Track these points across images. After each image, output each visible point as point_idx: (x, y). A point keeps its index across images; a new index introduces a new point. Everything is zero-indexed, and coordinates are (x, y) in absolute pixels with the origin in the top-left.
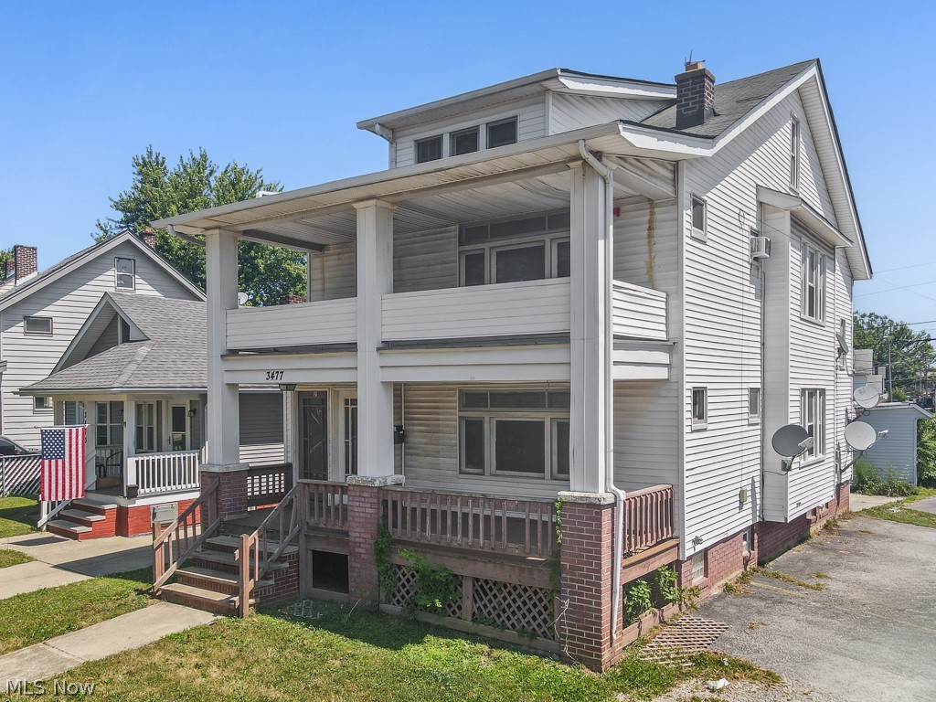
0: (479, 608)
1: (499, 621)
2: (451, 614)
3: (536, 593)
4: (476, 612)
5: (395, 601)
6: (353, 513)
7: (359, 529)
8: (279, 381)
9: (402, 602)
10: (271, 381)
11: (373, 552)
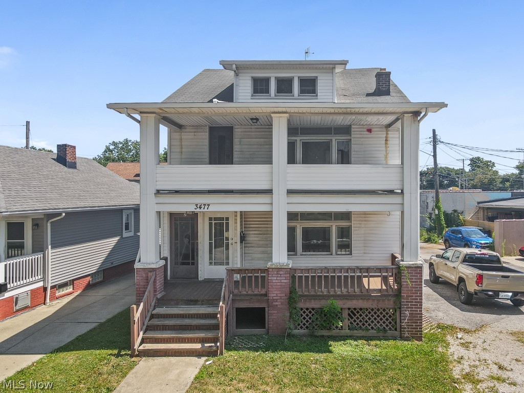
0: (351, 323)
1: (363, 327)
2: (335, 328)
3: (384, 310)
4: (350, 325)
5: (299, 327)
6: (272, 284)
7: (276, 292)
8: (206, 210)
9: (304, 327)
10: (198, 210)
11: (287, 303)
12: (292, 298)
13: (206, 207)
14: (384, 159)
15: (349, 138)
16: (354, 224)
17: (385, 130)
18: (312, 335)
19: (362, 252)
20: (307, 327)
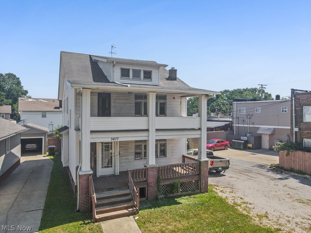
1: (186, 190)
6: (149, 175)
7: (151, 179)
8: (117, 140)
9: (163, 194)
10: (113, 141)
11: (156, 184)
12: (158, 180)
13: (117, 139)
14: (179, 111)
15: (165, 101)
16: (167, 142)
17: (180, 98)
18: (166, 197)
19: (171, 155)
20: (164, 194)
